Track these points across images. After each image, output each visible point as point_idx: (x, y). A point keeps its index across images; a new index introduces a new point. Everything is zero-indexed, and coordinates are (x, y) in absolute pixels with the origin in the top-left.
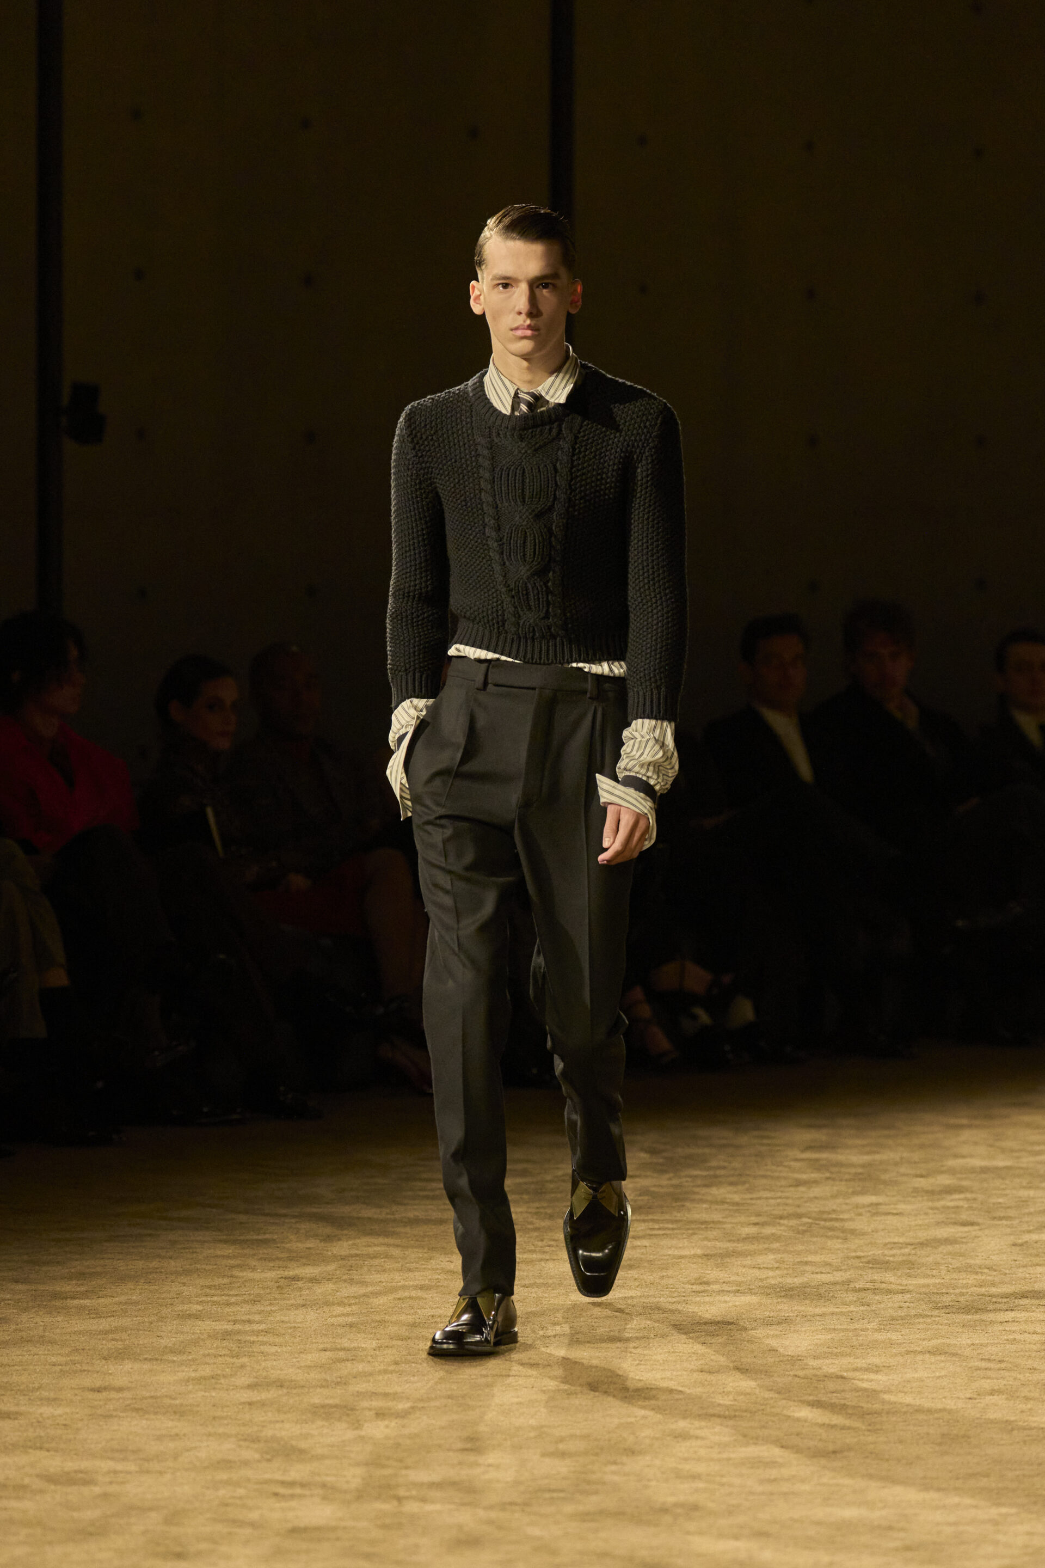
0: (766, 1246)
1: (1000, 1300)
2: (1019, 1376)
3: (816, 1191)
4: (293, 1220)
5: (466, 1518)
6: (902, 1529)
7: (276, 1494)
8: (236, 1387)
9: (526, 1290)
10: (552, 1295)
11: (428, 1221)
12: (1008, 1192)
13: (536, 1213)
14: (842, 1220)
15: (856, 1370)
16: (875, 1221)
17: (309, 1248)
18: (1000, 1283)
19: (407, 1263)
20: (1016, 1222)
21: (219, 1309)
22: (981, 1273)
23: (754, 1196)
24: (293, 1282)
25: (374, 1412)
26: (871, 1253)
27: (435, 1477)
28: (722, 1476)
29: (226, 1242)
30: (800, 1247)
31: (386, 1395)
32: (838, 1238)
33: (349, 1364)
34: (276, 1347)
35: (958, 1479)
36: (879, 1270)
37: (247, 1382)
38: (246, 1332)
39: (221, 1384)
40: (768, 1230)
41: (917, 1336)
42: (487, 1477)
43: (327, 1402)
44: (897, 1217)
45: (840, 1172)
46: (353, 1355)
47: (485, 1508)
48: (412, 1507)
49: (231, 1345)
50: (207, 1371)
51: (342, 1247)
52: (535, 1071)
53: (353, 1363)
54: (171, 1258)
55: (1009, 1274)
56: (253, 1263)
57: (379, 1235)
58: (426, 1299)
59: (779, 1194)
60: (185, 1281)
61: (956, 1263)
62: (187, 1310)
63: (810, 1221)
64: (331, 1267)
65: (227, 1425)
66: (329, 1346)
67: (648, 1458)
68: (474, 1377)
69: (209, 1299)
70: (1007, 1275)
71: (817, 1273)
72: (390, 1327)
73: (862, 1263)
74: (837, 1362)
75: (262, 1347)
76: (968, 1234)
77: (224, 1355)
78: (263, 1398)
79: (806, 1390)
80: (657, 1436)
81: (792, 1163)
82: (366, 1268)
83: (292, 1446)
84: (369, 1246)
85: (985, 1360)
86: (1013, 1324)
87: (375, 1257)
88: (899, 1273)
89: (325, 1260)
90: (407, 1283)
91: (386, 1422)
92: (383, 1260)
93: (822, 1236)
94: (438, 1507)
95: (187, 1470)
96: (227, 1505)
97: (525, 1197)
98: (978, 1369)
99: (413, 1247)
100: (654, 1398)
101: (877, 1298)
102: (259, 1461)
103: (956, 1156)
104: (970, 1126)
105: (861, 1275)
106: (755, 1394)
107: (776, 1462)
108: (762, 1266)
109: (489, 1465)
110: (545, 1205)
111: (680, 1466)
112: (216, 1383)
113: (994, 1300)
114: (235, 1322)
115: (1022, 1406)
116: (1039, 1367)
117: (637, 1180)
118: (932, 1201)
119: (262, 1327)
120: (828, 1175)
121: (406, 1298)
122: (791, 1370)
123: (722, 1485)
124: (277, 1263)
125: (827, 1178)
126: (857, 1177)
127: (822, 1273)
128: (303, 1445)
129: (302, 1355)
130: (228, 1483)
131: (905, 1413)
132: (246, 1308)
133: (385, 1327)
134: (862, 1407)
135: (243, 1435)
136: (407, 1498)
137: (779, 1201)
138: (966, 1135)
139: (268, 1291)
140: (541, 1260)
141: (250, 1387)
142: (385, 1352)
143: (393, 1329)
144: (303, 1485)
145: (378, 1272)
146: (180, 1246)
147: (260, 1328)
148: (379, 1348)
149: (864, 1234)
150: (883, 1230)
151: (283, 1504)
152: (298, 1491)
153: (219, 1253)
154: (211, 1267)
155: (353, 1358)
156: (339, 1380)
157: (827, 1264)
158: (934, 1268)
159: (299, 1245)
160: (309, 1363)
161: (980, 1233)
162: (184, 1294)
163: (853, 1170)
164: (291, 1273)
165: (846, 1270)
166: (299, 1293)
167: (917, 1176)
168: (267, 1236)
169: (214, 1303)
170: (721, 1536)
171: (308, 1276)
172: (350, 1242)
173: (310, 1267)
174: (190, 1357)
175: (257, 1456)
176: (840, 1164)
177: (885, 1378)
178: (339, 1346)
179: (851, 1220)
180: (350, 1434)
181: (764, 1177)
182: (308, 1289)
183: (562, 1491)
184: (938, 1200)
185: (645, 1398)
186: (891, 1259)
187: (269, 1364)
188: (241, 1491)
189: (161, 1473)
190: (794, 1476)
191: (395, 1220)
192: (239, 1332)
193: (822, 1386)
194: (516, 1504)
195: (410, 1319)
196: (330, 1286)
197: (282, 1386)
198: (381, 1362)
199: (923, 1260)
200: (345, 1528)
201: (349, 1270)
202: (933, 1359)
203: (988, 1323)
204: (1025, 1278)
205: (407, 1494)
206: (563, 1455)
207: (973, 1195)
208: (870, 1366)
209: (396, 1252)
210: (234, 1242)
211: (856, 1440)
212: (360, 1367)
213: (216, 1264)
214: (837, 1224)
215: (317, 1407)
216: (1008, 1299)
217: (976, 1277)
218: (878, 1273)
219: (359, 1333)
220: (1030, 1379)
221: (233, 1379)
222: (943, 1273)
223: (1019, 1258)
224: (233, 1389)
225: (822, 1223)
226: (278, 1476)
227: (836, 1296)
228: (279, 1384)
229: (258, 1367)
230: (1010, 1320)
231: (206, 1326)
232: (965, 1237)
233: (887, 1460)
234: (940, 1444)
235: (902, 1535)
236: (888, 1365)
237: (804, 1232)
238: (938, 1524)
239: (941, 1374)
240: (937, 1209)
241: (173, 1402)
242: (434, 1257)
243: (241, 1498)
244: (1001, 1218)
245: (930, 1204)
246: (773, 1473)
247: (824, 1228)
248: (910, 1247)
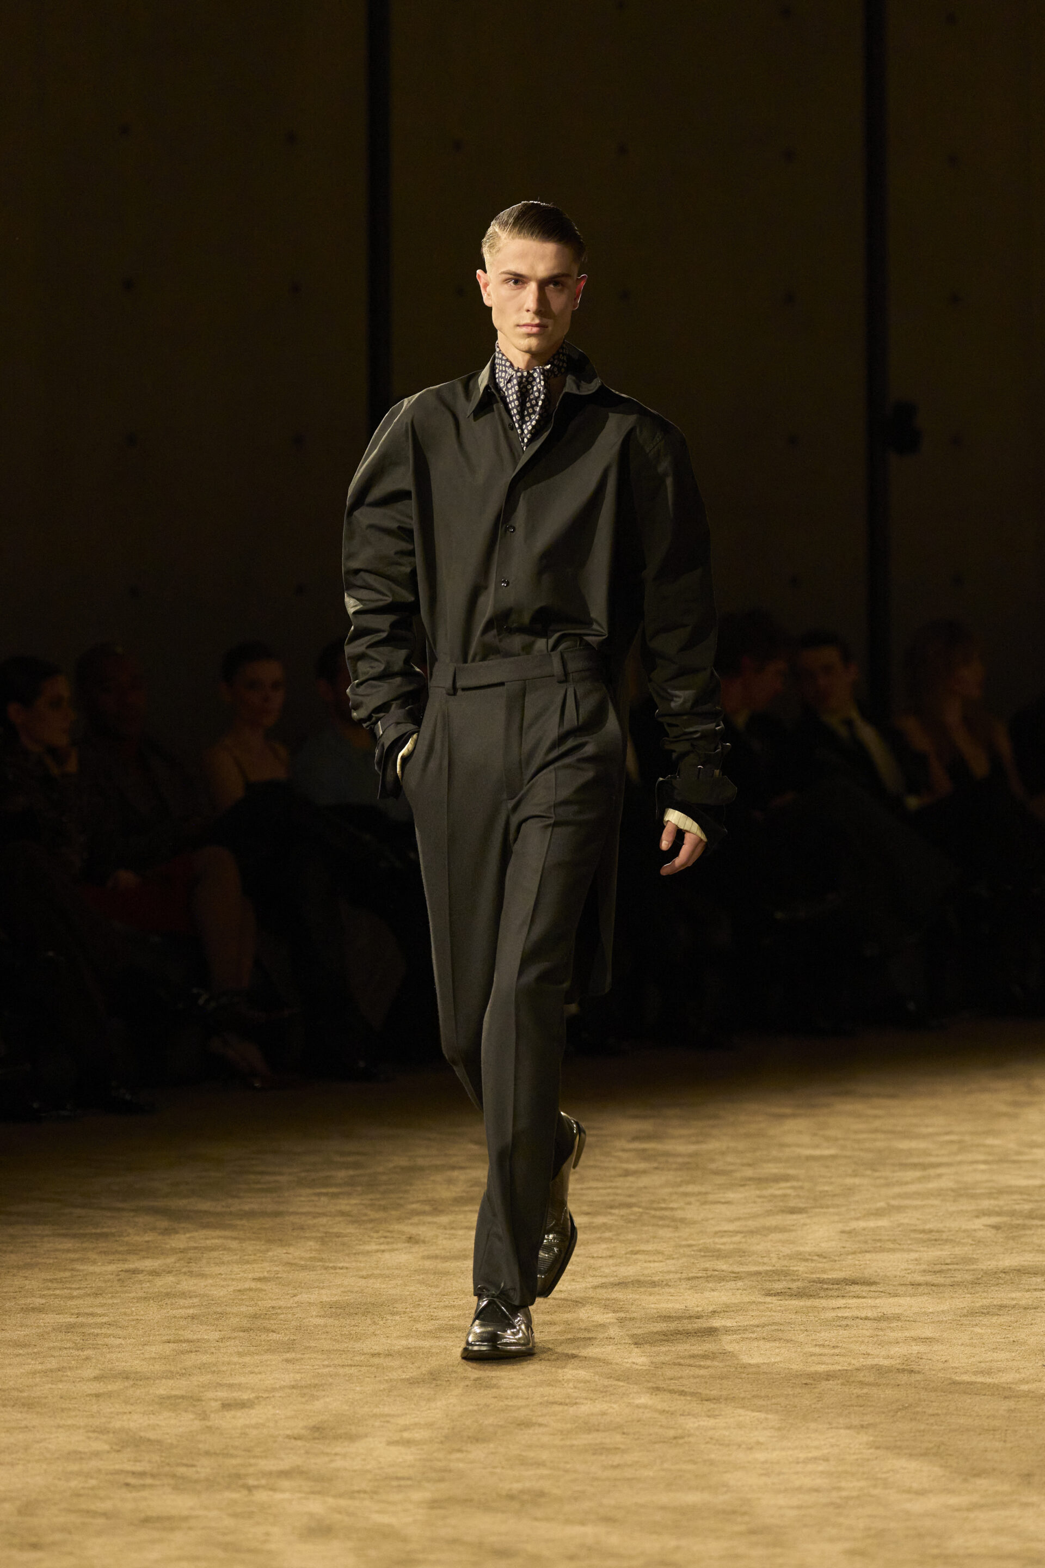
0: (598, 1235)
1: (832, 1286)
2: (853, 1361)
3: (644, 1181)
4: (132, 1214)
5: (316, 1506)
6: (745, 1513)
7: (127, 1485)
8: (82, 1379)
9: (364, 1281)
10: (390, 1286)
11: (264, 1214)
12: (833, 1180)
13: (371, 1205)
14: (672, 1209)
15: (693, 1356)
16: (705, 1209)
17: (148, 1242)
18: (831, 1270)
19: (245, 1255)
20: (843, 1209)
21: (62, 1302)
22: (812, 1260)
23: (584, 1186)
24: (134, 1275)
25: (220, 1402)
26: (702, 1241)
27: (285, 1465)
28: (567, 1463)
29: (65, 1235)
30: (631, 1236)
31: (230, 1386)
32: (668, 1226)
33: (193, 1355)
34: (120, 1340)
35: (798, 1463)
36: (711, 1258)
37: (92, 1376)
38: (90, 1325)
39: (67, 1376)
40: (600, 1220)
41: (751, 1323)
42: (333, 1465)
43: (174, 1393)
44: (726, 1205)
45: (667, 1162)
46: (196, 1346)
47: (335, 1496)
48: (261, 1496)
49: (76, 1338)
50: (53, 1363)
51: (180, 1241)
52: (362, 1064)
53: (196, 1355)
54: (12, 1252)
55: (839, 1261)
56: (92, 1255)
57: (216, 1228)
58: (265, 1290)
59: (609, 1184)
60: (27, 1275)
61: (786, 1250)
62: (30, 1304)
63: (641, 1210)
64: (170, 1260)
65: (76, 1416)
66: (172, 1338)
67: (492, 1445)
68: (317, 1367)
69: (52, 1293)
70: (837, 1262)
71: (650, 1262)
72: (231, 1319)
73: (694, 1251)
74: (673, 1349)
75: (106, 1339)
76: (796, 1222)
77: (69, 1348)
78: (110, 1390)
79: (644, 1377)
80: (500, 1423)
81: (620, 1154)
82: (204, 1261)
83: (141, 1437)
84: (206, 1239)
85: (819, 1345)
86: (846, 1309)
87: (212, 1249)
88: (731, 1261)
89: (164, 1253)
90: (245, 1275)
91: (233, 1413)
92: (221, 1252)
93: (653, 1225)
94: (287, 1496)
95: (38, 1461)
96: (79, 1495)
97: (359, 1189)
98: (812, 1355)
99: (250, 1239)
100: (496, 1386)
101: (710, 1285)
102: (108, 1452)
103: (782, 1145)
104: (794, 1116)
105: (693, 1263)
106: (595, 1381)
107: (618, 1449)
108: (595, 1255)
109: (336, 1454)
110: (378, 1196)
111: (524, 1454)
112: (62, 1376)
113: (825, 1286)
114: (78, 1315)
115: (857, 1391)
116: (872, 1353)
117: (468, 1171)
118: (759, 1189)
119: (105, 1319)
120: (655, 1165)
121: (246, 1290)
122: (629, 1358)
123: (566, 1471)
124: (117, 1256)
125: (656, 1168)
126: (684, 1167)
127: (654, 1261)
128: (151, 1435)
129: (146, 1347)
130: (79, 1474)
131: (743, 1399)
132: (89, 1301)
133: (227, 1318)
134: (700, 1393)
135: (91, 1427)
136: (256, 1487)
137: (609, 1191)
138: (790, 1124)
139: (109, 1284)
140: (377, 1251)
141: (96, 1378)
142: (228, 1344)
143: (234, 1321)
144: (153, 1476)
145: (216, 1264)
146: (22, 1240)
147: (104, 1321)
148: (222, 1339)
149: (695, 1223)
150: (712, 1219)
151: (134, 1494)
152: (149, 1481)
153: (60, 1247)
154: (51, 1261)
155: (197, 1349)
156: (184, 1371)
157: (658, 1252)
158: (765, 1255)
159: (137, 1238)
160: (153, 1355)
161: (808, 1221)
162: (27, 1287)
163: (680, 1160)
164: (132, 1266)
165: (678, 1258)
166: (140, 1286)
167: (743, 1165)
168: (105, 1230)
169: (56, 1296)
170: (568, 1522)
171: (148, 1269)
172: (188, 1235)
173: (150, 1260)
174: (35, 1350)
175: (107, 1447)
176: (667, 1154)
177: (721, 1365)
178: (182, 1338)
179: (683, 1209)
180: (197, 1424)
181: (594, 1167)
182: (148, 1281)
183: (409, 1479)
184: (766, 1188)
185: (487, 1387)
186: (722, 1247)
187: (114, 1356)
188: (93, 1482)
189: (12, 1465)
190: (637, 1462)
191: (231, 1213)
192: (82, 1325)
193: (660, 1373)
194: (365, 1492)
195: (251, 1310)
196: (170, 1279)
197: (127, 1378)
198: (224, 1354)
199: (755, 1248)
200: (197, 1517)
201: (189, 1263)
202: (768, 1345)
203: (820, 1309)
204: (855, 1265)
205: (256, 1483)
206: (408, 1443)
207: (800, 1184)
208: (706, 1353)
209: (234, 1244)
210: (74, 1236)
211: (696, 1425)
212: (205, 1358)
213: (56, 1258)
214: (667, 1213)
215: (164, 1398)
216: (839, 1286)
217: (806, 1264)
218: (710, 1261)
219: (201, 1325)
220: (864, 1363)
221: (80, 1371)
222: (774, 1261)
223: (848, 1245)
224: (79, 1381)
225: (653, 1212)
226: (129, 1467)
227: (669, 1284)
228: (124, 1376)
229: (103, 1360)
230: (843, 1306)
231: (50, 1319)
232: (793, 1225)
233: (728, 1445)
234: (779, 1429)
235: (746, 1518)
236: (724, 1352)
237: (635, 1221)
238: (780, 1508)
239: (776, 1360)
240: (764, 1197)
241: (20, 1394)
242: (271, 1249)
243: (92, 1488)
244: (828, 1207)
245: (758, 1192)
246: (616, 1459)
247: (654, 1217)
248: (743, 1235)
